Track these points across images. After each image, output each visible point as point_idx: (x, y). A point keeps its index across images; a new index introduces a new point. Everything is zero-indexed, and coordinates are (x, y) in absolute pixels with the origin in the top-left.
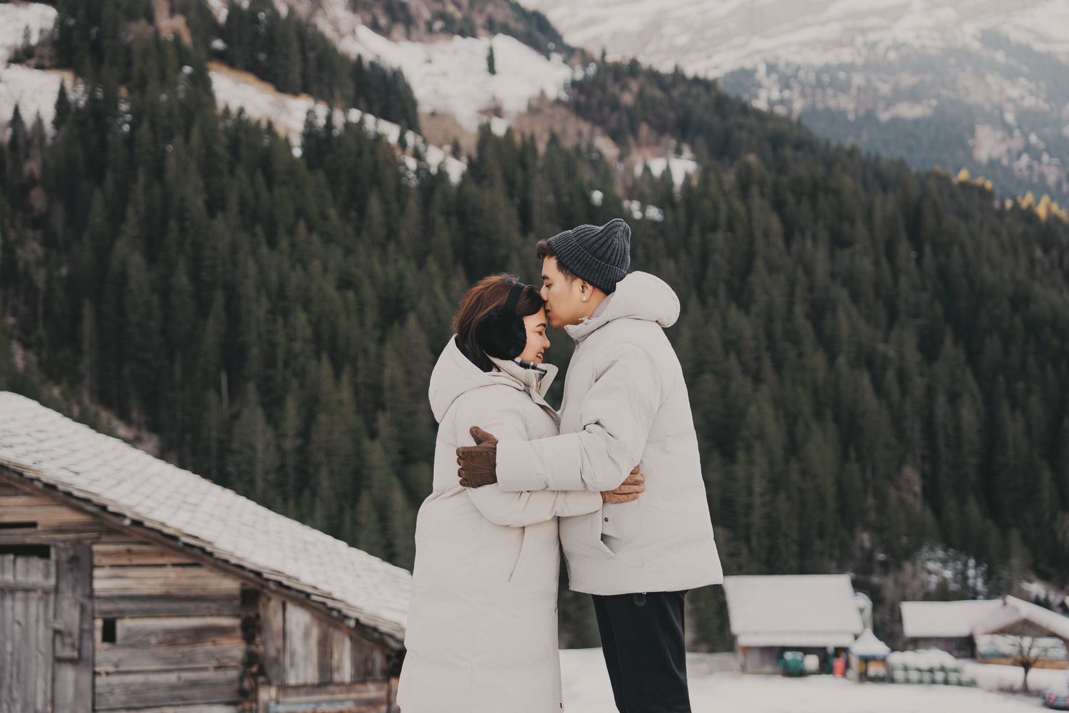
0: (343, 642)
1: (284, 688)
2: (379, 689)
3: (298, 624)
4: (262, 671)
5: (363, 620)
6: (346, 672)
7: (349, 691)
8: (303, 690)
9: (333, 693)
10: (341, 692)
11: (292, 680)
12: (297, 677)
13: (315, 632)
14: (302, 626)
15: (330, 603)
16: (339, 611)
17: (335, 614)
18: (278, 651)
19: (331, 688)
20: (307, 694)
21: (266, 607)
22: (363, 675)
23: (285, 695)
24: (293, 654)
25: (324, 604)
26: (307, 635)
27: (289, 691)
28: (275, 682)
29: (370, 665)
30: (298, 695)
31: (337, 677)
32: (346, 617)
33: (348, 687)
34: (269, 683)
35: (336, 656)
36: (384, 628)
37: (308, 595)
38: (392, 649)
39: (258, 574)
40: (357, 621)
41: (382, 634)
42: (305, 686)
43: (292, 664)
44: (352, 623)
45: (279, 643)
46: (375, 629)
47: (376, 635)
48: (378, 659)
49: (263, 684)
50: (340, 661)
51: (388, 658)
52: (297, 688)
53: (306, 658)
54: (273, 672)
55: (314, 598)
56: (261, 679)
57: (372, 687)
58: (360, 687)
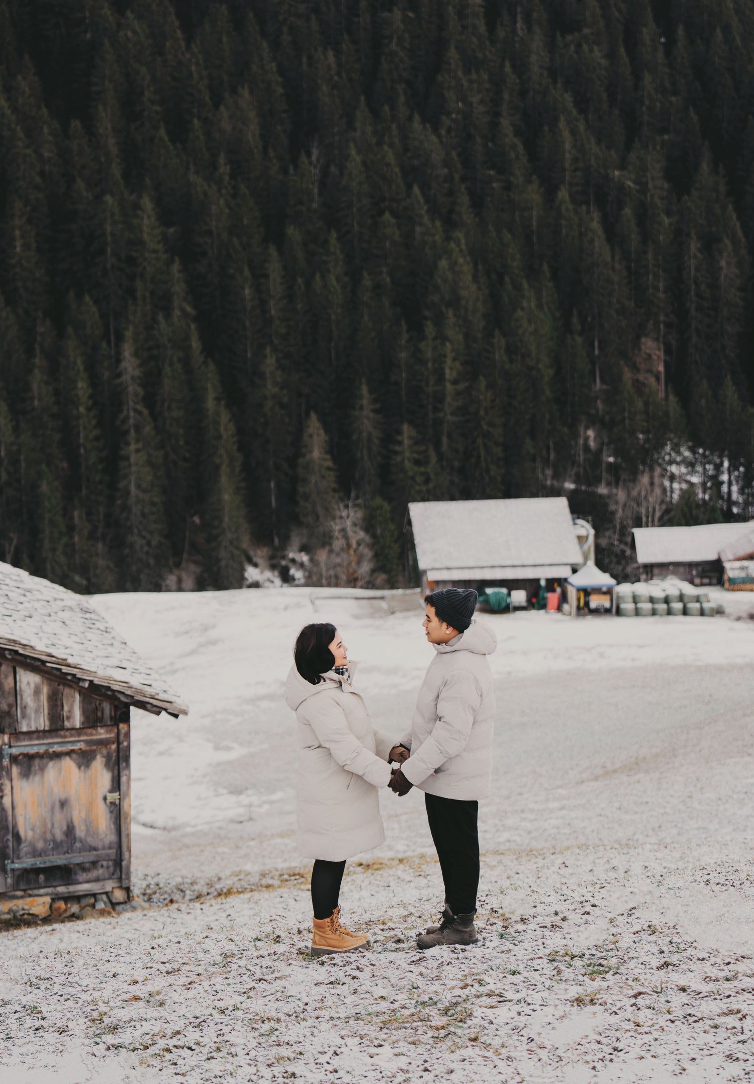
0: (74, 697)
1: (17, 735)
2: (107, 732)
3: (28, 683)
5: (96, 681)
6: (77, 719)
7: (79, 735)
8: (35, 735)
9: (65, 737)
10: (71, 736)
11: (25, 729)
12: (29, 725)
13: (45, 690)
14: (32, 686)
15: (65, 669)
16: (74, 675)
17: (69, 678)
18: (10, 706)
19: (62, 733)
20: (38, 738)
22: (92, 720)
23: (18, 739)
24: (24, 708)
25: (60, 670)
26: (37, 692)
27: (22, 737)
28: (7, 730)
29: (99, 714)
30: (31, 739)
31: (67, 724)
32: (80, 680)
33: (79, 731)
35: (66, 708)
36: (115, 687)
37: (44, 662)
38: (122, 702)
40: (91, 682)
41: (114, 691)
42: (37, 731)
43: (24, 716)
44: (86, 685)
45: (11, 699)
46: (108, 688)
47: (109, 693)
48: (107, 707)
50: (70, 711)
51: (116, 708)
52: (29, 734)
53: (37, 711)
54: (5, 722)
55: (48, 665)
57: (101, 731)
58: (89, 731)
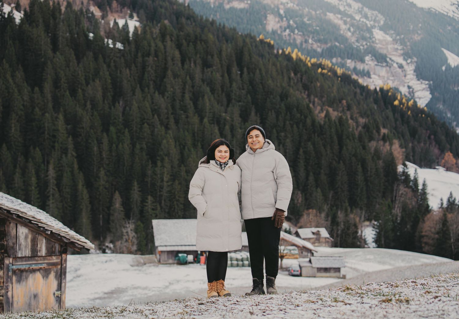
0: (42, 241)
1: (16, 258)
2: (57, 259)
3: (23, 233)
4: (6, 252)
5: (54, 231)
6: (43, 251)
7: (44, 260)
8: (24, 259)
9: (37, 261)
10: (41, 260)
11: (20, 256)
12: (22, 254)
13: (30, 236)
14: (24, 234)
15: (40, 225)
16: (44, 228)
17: (42, 229)
18: (14, 244)
19: (37, 258)
20: (26, 261)
21: (8, 226)
22: (50, 253)
23: (16, 261)
24: (20, 245)
25: (38, 225)
26: (26, 237)
27: (18, 260)
28: (11, 256)
29: (54, 249)
30: (22, 261)
31: (39, 254)
32: (47, 230)
33: (44, 258)
34: (9, 257)
35: (39, 246)
37: (30, 221)
39: (8, 212)
40: (51, 231)
41: (61, 236)
42: (25, 257)
43: (19, 250)
44: (49, 233)
45: (14, 241)
46: (58, 234)
47: (59, 237)
48: (57, 246)
49: (6, 257)
50: (41, 248)
51: (61, 246)
52: (22, 258)
53: (26, 247)
54: (11, 252)
55: (33, 222)
56: (6, 255)
57: (54, 258)
58: (48, 258)
